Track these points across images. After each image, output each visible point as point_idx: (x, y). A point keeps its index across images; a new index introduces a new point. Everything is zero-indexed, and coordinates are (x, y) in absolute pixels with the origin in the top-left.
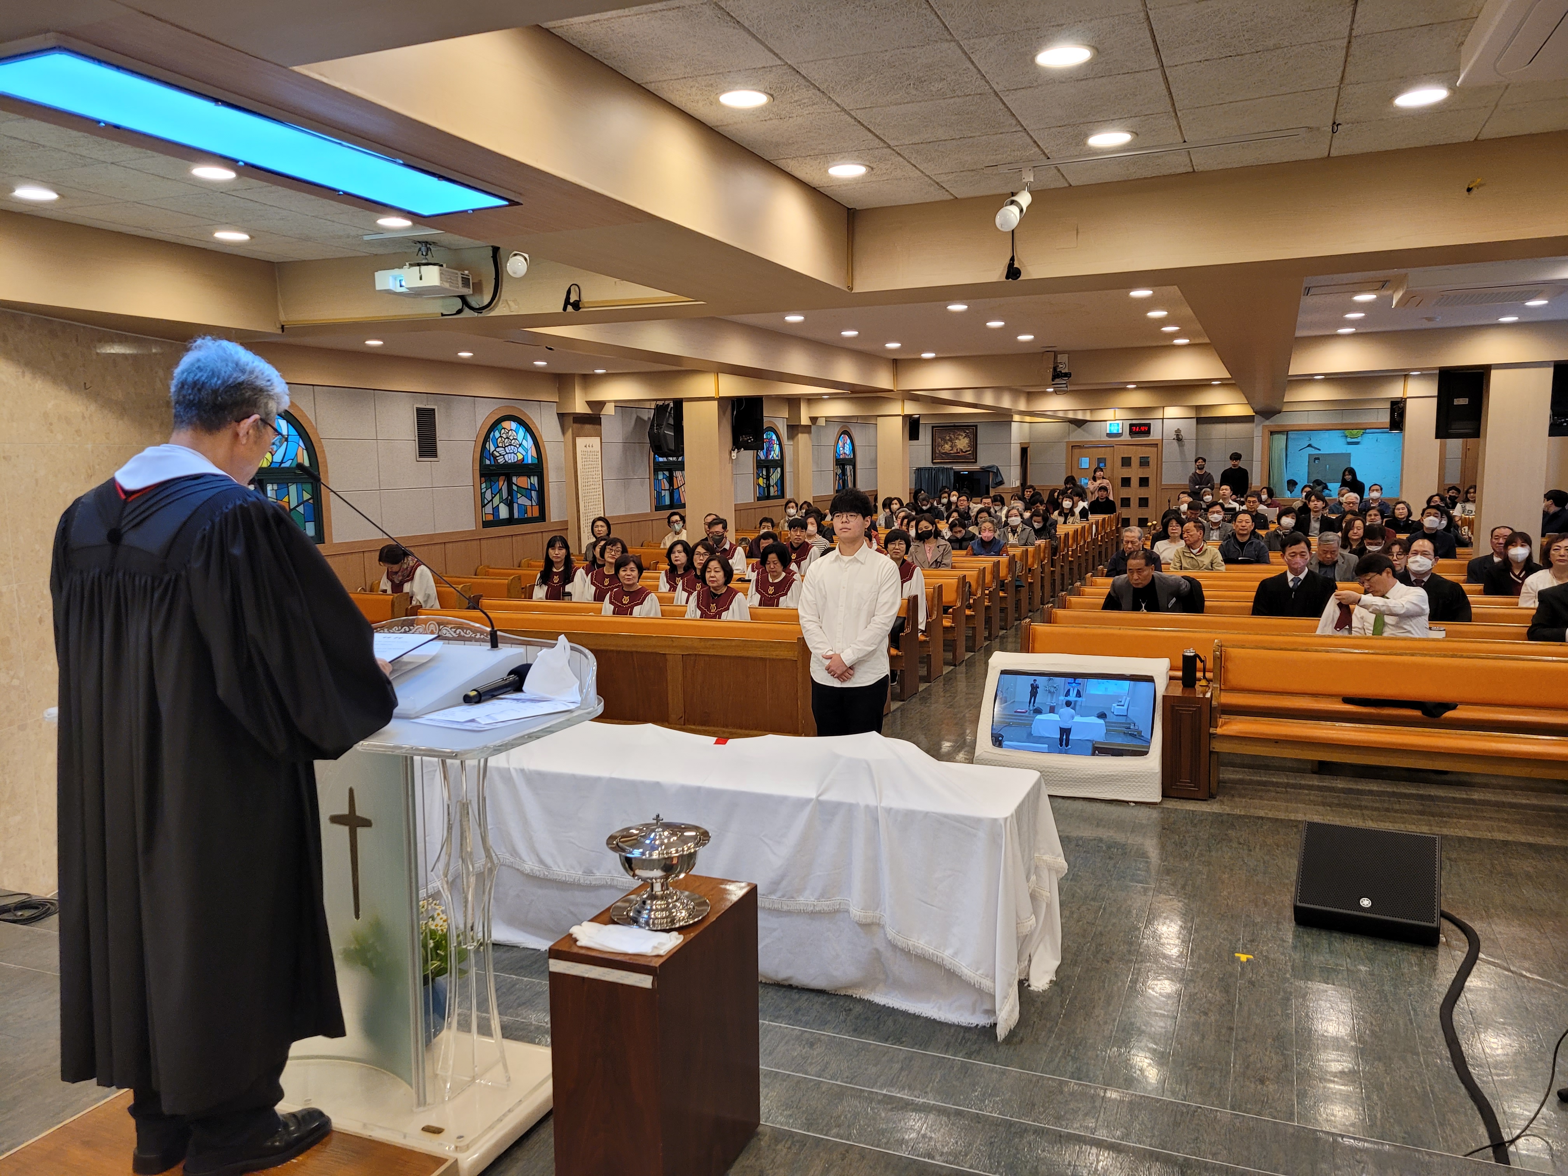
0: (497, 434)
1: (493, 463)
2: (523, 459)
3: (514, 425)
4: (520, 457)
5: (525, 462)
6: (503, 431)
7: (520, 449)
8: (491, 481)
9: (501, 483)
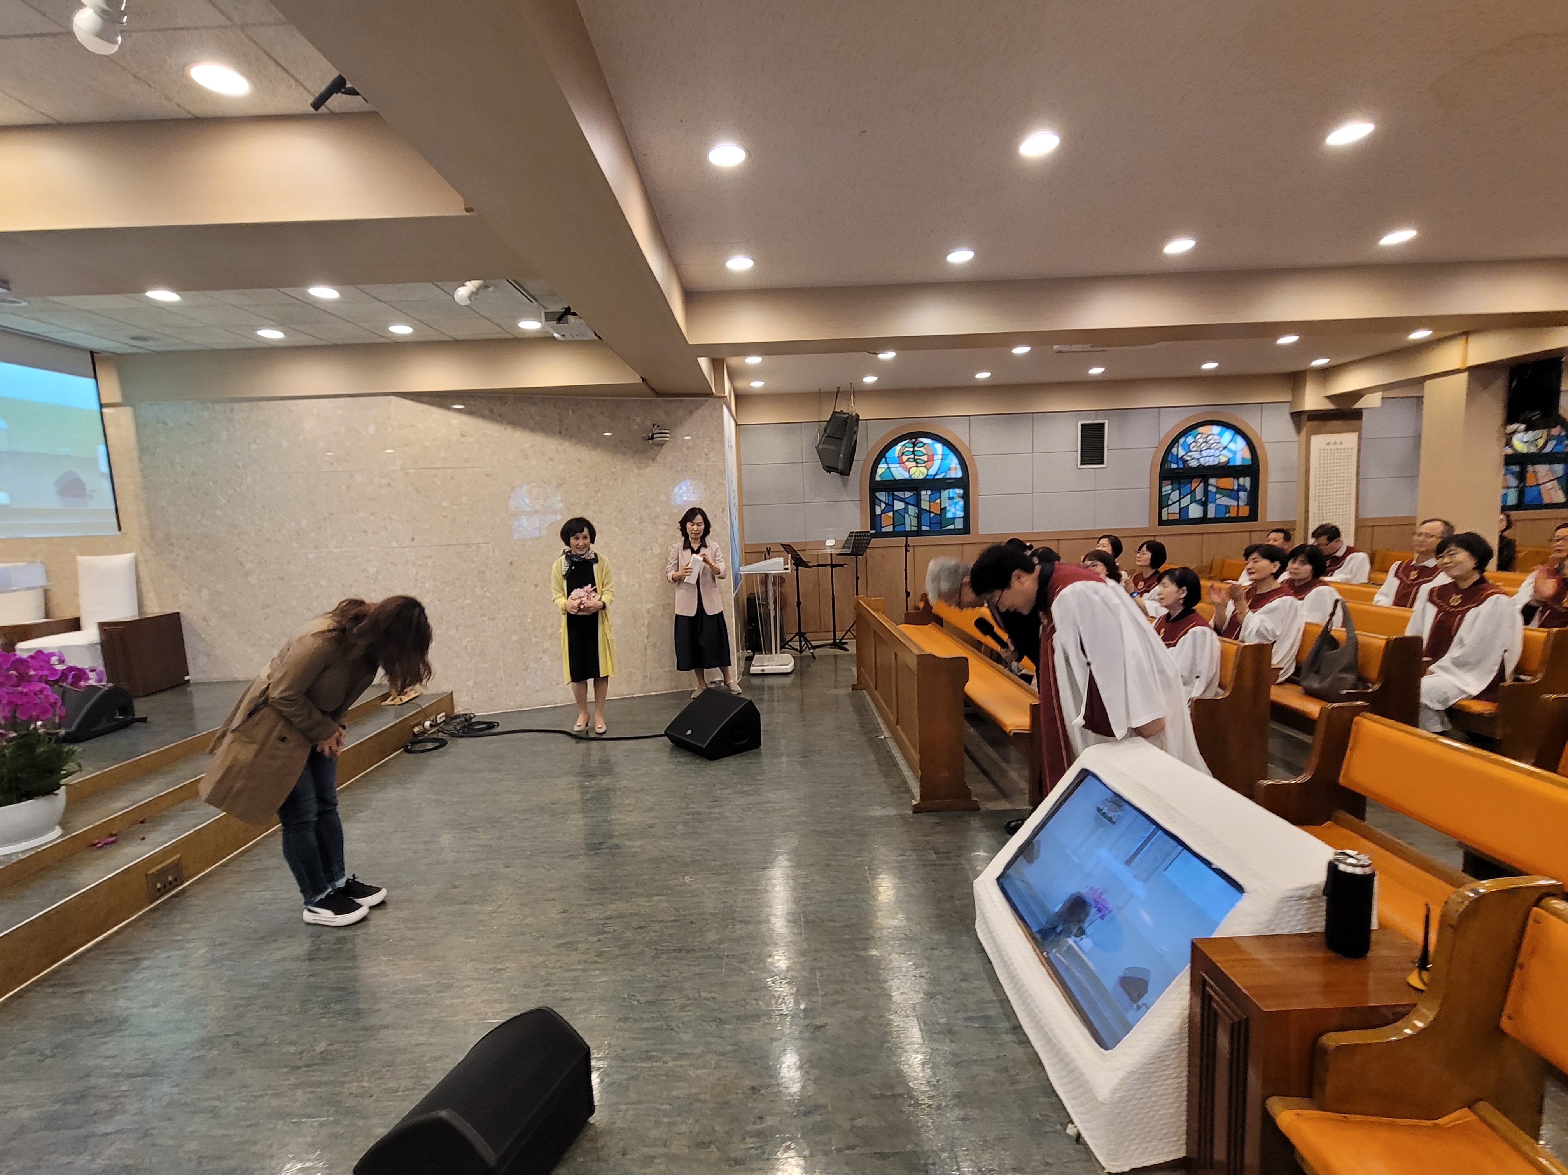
0: (1190, 439)
1: (1181, 466)
2: (1228, 462)
3: (1216, 429)
4: (1223, 459)
5: (1231, 464)
6: (1199, 436)
7: (1224, 452)
8: (1179, 484)
9: (1194, 485)
